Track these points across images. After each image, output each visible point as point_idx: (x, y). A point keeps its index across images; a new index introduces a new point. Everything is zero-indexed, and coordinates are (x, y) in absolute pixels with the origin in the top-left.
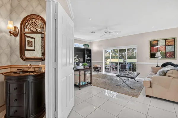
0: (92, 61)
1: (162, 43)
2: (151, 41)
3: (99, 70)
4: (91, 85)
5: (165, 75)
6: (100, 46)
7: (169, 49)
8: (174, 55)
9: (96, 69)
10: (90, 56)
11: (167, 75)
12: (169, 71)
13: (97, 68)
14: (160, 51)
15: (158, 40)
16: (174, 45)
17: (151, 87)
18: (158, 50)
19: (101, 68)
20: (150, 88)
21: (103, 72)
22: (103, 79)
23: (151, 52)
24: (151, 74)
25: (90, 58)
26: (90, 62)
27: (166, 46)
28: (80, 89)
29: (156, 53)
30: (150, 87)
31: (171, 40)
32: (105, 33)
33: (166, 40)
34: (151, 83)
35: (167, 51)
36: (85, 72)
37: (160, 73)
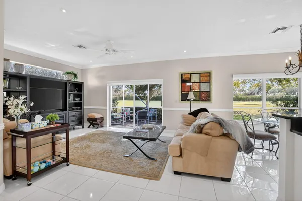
0: (85, 107)
1: (195, 78)
2: (182, 74)
3: (98, 124)
4: (68, 165)
5: (201, 133)
6: (101, 77)
7: (204, 87)
8: (210, 97)
9: (94, 123)
10: (80, 96)
11: (204, 131)
12: (206, 124)
13: (95, 120)
14: (194, 91)
15: (190, 74)
16: (210, 82)
17: (181, 155)
18: (190, 89)
19: (102, 119)
20: (180, 158)
21: (108, 126)
22: (103, 142)
23: (181, 92)
24: (181, 128)
25: (81, 100)
26: (81, 109)
27: (200, 82)
28: (29, 185)
29: (188, 93)
30: (179, 156)
31: (206, 74)
32: (106, 52)
33: (200, 73)
34: (181, 149)
35: (202, 90)
36: (53, 134)
37: (194, 128)
